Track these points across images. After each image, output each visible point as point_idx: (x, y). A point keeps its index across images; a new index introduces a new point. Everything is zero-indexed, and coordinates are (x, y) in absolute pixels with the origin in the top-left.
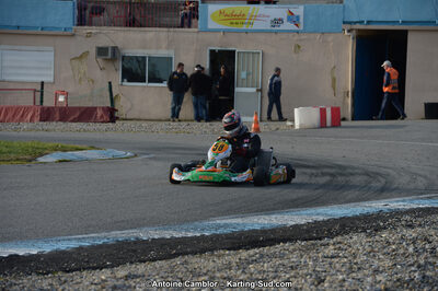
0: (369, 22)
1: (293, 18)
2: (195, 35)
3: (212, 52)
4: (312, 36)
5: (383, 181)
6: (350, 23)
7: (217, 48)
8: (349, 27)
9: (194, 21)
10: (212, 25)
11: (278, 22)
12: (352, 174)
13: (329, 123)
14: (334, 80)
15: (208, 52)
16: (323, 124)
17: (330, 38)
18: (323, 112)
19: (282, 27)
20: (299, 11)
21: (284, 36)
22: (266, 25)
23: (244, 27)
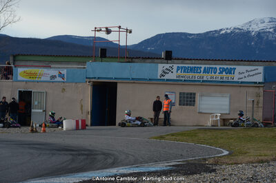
0: (98, 78)
1: (61, 75)
2: (11, 83)
3: (20, 91)
4: (71, 84)
5: (113, 158)
6: (90, 78)
7: (22, 90)
8: (88, 80)
9: (10, 76)
10: (20, 78)
11: (53, 77)
12: (97, 154)
13: (80, 128)
14: (82, 106)
15: (18, 92)
16: (77, 128)
17: (80, 85)
18: (77, 122)
19: (56, 80)
20: (64, 72)
21: (57, 83)
22: (48, 79)
23: (37, 79)
